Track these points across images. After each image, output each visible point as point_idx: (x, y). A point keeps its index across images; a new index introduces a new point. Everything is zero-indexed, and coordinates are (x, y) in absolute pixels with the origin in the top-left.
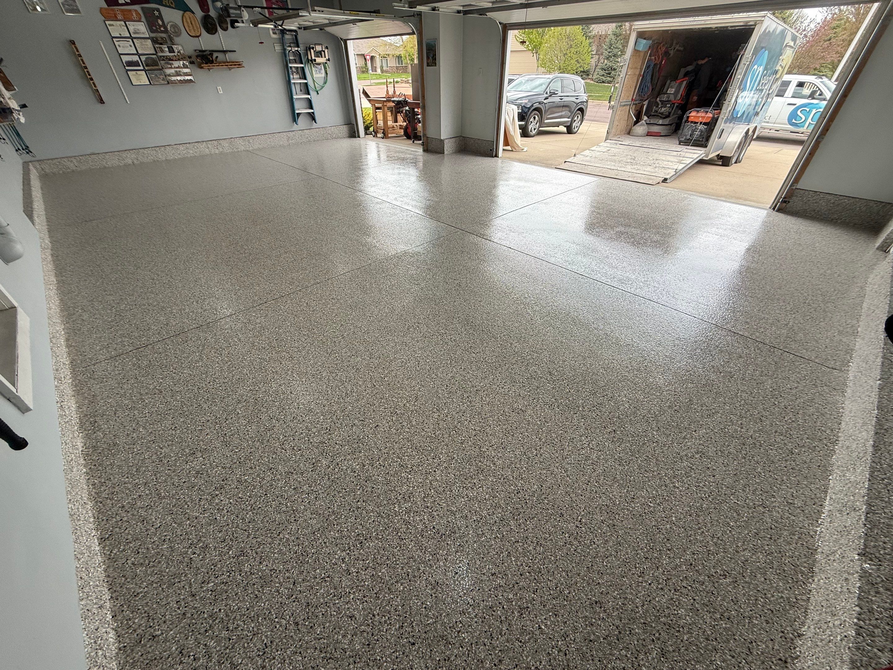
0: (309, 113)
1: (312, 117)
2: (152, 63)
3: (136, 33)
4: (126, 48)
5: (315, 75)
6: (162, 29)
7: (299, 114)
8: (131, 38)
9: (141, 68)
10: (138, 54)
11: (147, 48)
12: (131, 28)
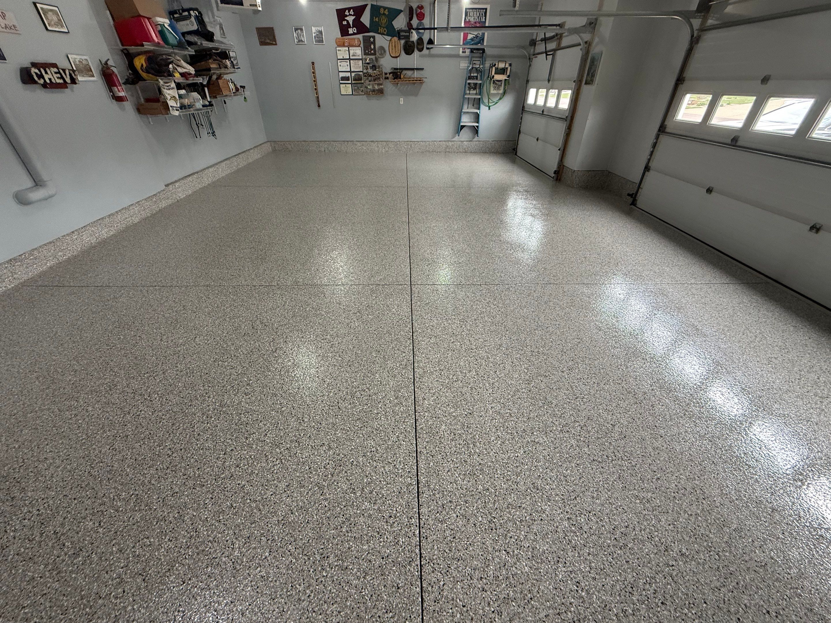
0: (474, 126)
1: (476, 130)
2: (358, 78)
3: (353, 56)
4: (344, 66)
5: (492, 91)
6: (372, 52)
7: (463, 127)
8: (350, 59)
9: (350, 82)
10: (351, 72)
11: (358, 67)
12: (352, 52)
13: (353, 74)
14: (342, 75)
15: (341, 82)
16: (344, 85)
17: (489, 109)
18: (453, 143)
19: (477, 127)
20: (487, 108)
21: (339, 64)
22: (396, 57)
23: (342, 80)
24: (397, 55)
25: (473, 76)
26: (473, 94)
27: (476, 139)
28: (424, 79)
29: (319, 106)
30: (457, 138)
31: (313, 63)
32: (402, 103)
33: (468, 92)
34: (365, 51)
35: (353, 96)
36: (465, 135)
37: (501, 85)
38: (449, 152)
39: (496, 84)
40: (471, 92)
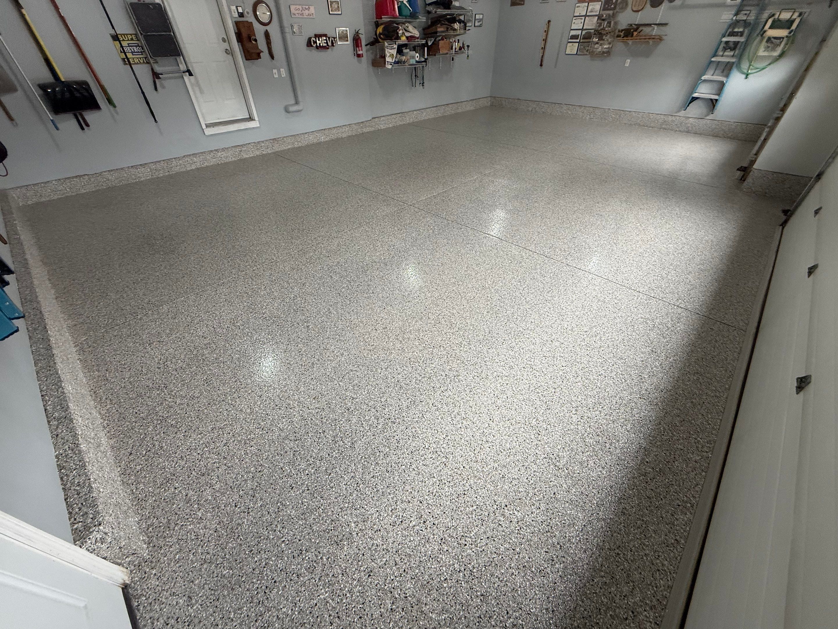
0: (711, 100)
1: (713, 104)
2: (588, 37)
3: (591, 11)
4: (577, 24)
5: (762, 52)
6: (613, 6)
7: (694, 99)
8: (586, 16)
9: (578, 41)
10: (582, 30)
11: (591, 24)
12: (590, 8)
13: (584, 32)
14: (573, 33)
15: (570, 40)
16: (571, 44)
17: (746, 78)
18: (674, 118)
19: (716, 100)
20: (744, 76)
21: (574, 21)
22: (638, 11)
23: (570, 39)
24: (639, 9)
25: (738, 32)
26: (727, 56)
27: (711, 117)
28: (664, 37)
29: (541, 65)
30: (682, 113)
31: (549, 21)
32: (627, 65)
33: (721, 53)
34: (604, 6)
35: (577, 56)
36: (695, 109)
37: (779, 45)
38: (665, 129)
39: (772, 43)
40: (726, 53)
